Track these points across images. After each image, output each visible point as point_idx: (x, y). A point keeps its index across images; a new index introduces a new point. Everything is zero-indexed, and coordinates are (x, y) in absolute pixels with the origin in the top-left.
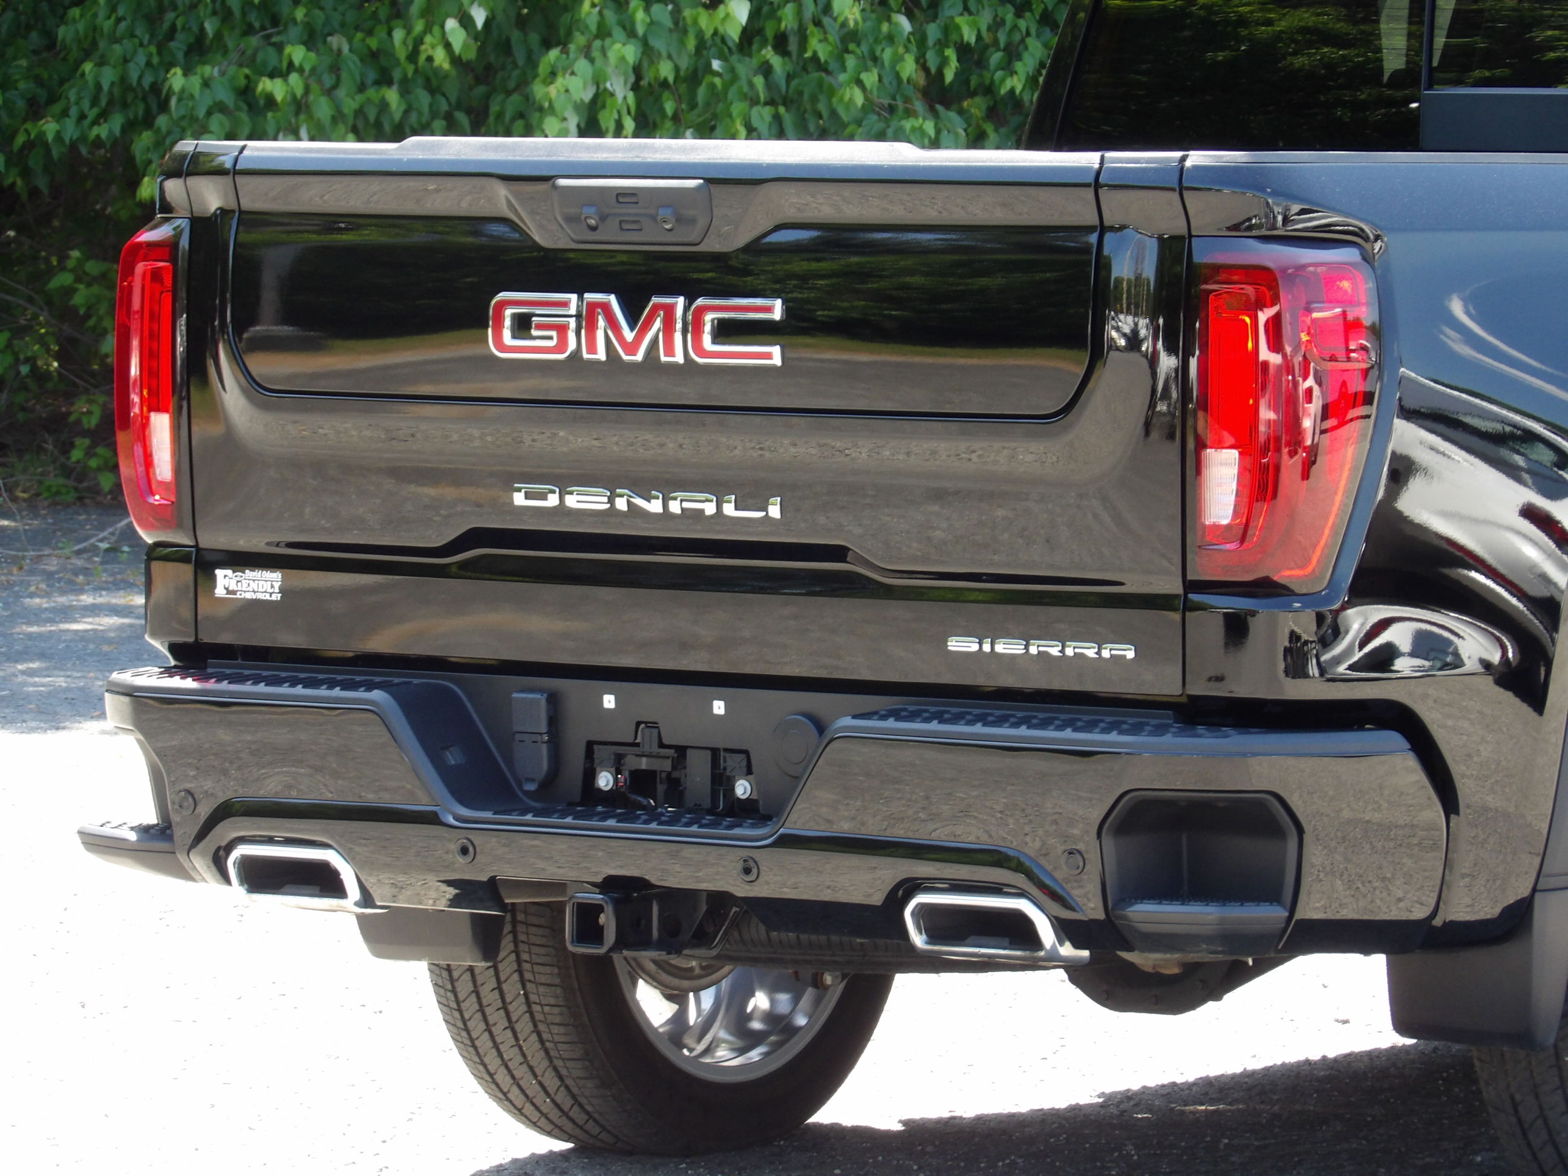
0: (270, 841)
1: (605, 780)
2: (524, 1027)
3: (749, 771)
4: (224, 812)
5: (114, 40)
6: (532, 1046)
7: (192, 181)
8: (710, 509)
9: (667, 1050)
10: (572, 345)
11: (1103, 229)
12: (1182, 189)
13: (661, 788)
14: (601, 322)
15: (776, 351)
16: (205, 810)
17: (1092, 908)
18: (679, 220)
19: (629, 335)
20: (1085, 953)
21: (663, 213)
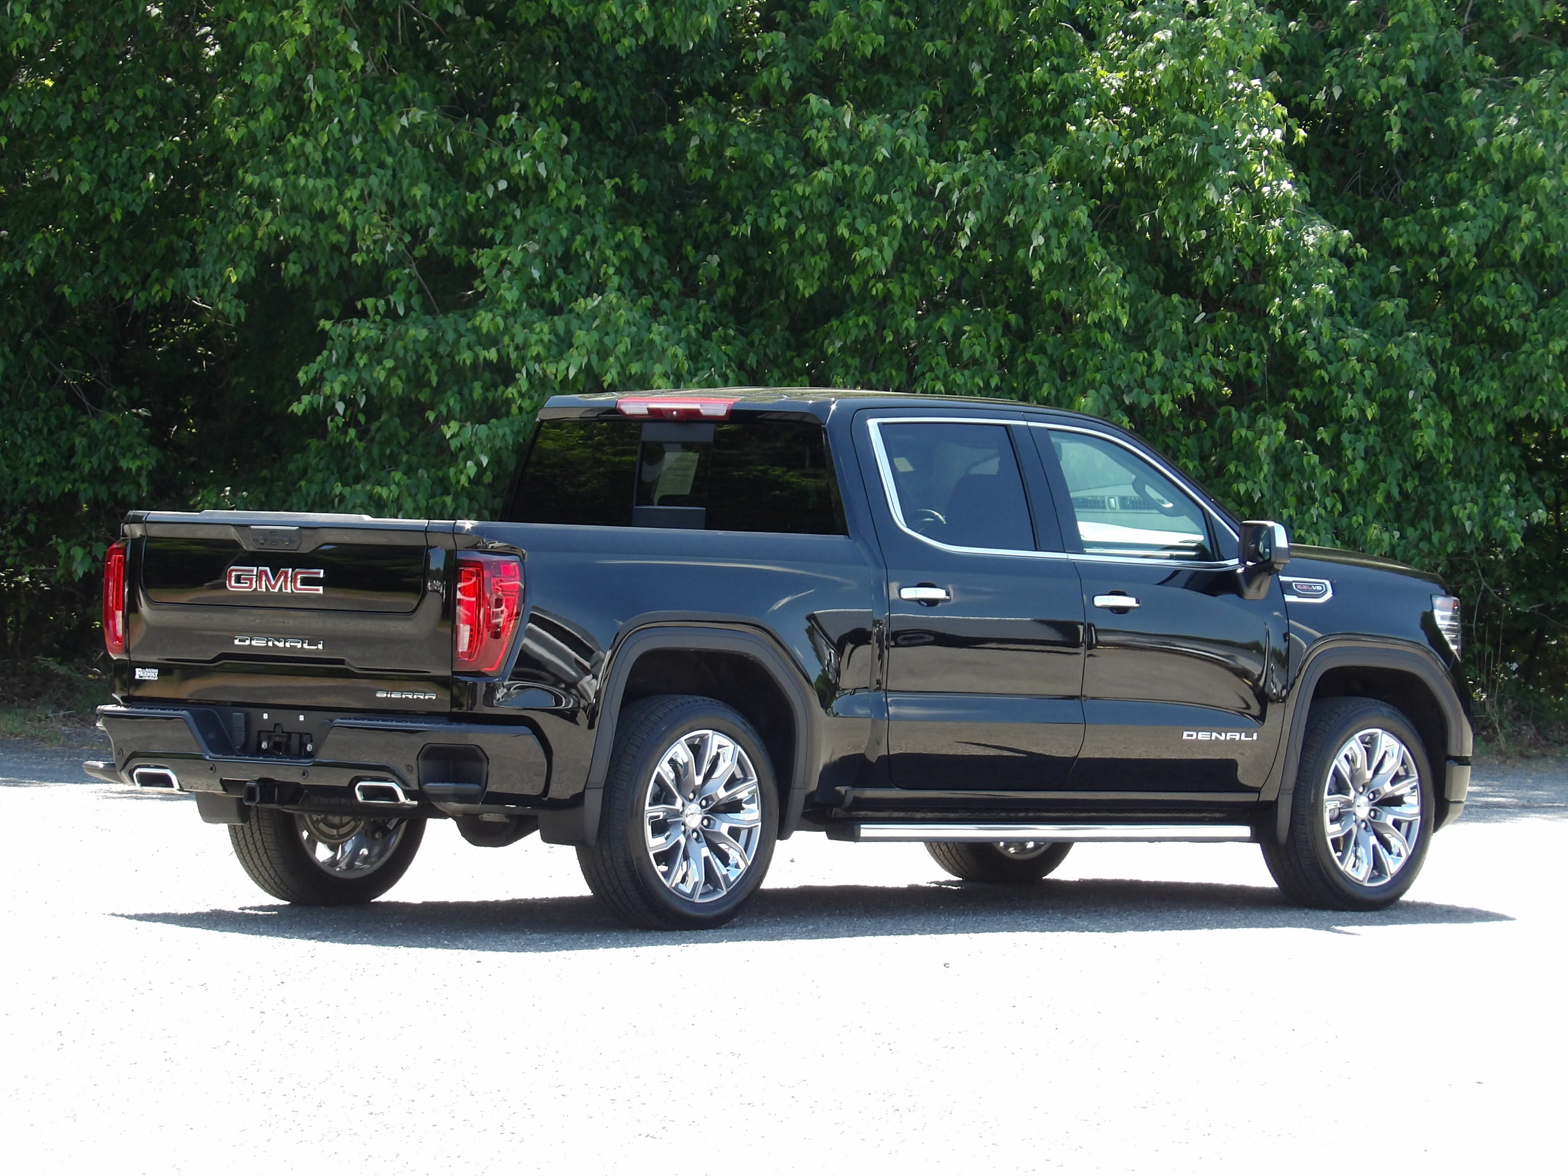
0: (148, 767)
1: (264, 745)
2: (261, 851)
3: (311, 742)
4: (134, 755)
5: (317, 470)
6: (264, 859)
7: (133, 525)
8: (299, 645)
9: (329, 870)
10: (254, 586)
11: (429, 548)
12: (454, 533)
13: (283, 748)
14: (264, 578)
15: (321, 588)
16: (127, 754)
17: (415, 787)
18: (291, 541)
19: (273, 583)
20: (416, 803)
21: (285, 539)
